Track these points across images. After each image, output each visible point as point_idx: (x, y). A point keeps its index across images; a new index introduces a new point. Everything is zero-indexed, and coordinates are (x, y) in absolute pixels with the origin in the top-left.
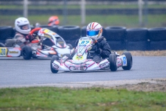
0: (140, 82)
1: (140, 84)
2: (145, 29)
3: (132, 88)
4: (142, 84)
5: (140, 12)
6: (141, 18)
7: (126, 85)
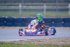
0: (20, 40)
1: (20, 41)
2: (22, 17)
3: (17, 43)
4: (21, 41)
5: (20, 11)
6: (20, 13)
7: (14, 41)
